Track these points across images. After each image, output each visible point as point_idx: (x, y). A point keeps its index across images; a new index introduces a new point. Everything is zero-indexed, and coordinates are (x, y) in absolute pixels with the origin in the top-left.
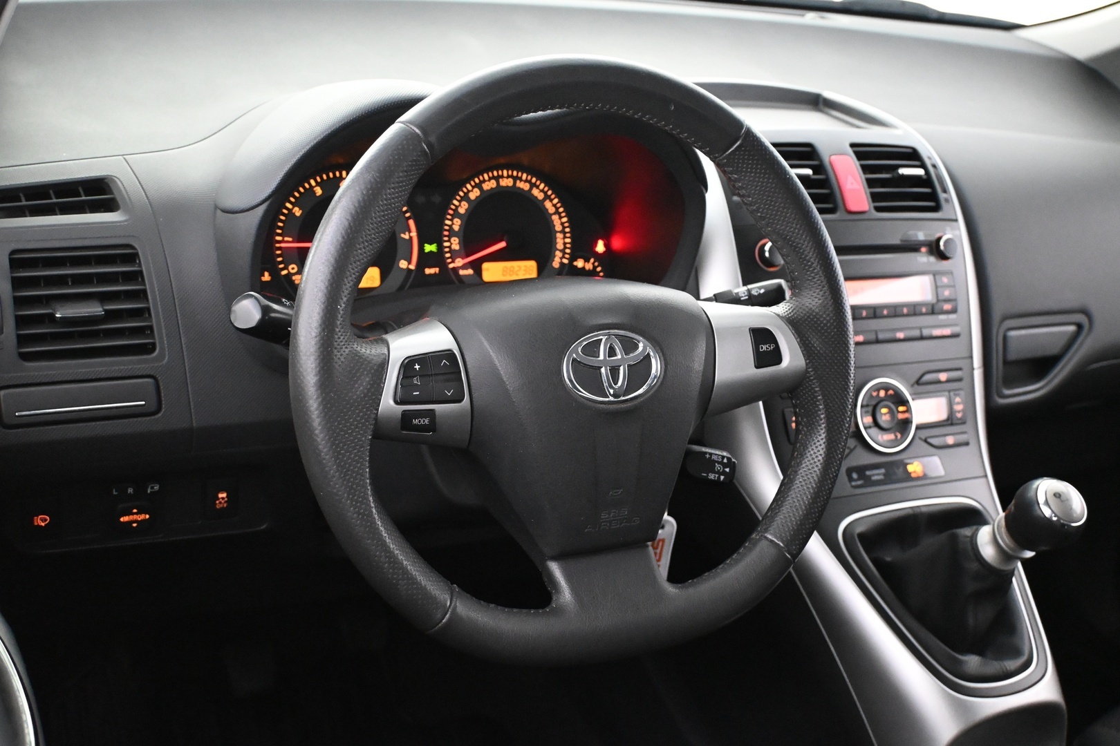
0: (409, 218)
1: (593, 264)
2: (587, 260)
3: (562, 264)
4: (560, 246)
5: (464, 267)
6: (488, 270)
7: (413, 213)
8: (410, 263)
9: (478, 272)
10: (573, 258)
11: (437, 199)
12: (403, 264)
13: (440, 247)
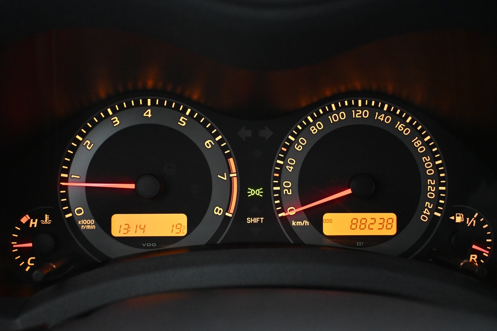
0: (228, 156)
1: (477, 219)
2: (468, 214)
3: (433, 218)
4: (431, 194)
5: (297, 217)
6: (330, 221)
7: (234, 149)
8: (227, 210)
9: (318, 224)
10: (450, 211)
11: (267, 133)
12: (218, 211)
13: (267, 191)
